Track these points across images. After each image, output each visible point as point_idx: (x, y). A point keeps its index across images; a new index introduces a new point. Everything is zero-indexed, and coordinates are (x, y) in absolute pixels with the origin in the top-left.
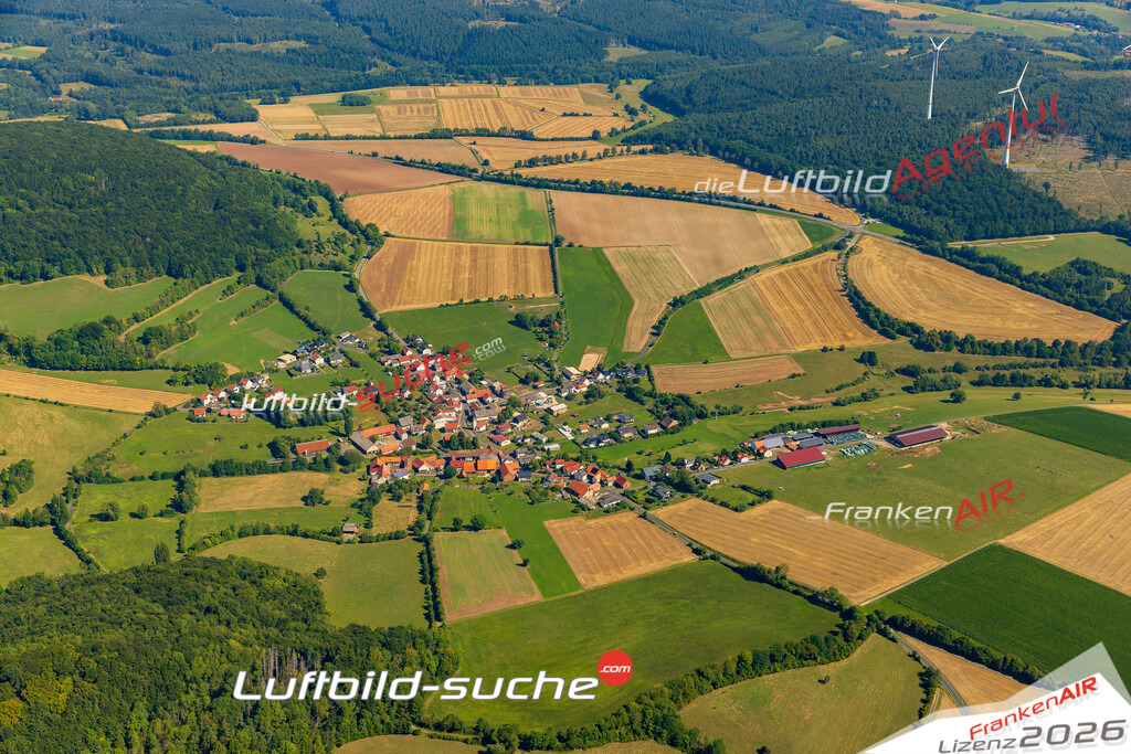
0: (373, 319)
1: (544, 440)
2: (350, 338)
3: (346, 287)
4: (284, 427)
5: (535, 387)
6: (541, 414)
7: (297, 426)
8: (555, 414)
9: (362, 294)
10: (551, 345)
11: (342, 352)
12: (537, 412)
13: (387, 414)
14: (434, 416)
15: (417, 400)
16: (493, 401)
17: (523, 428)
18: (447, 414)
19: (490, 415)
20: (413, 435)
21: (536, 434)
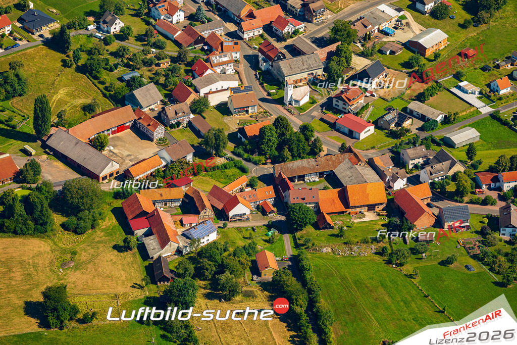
1: (439, 119)
6: (406, 55)
8: (429, 53)
12: (393, 53)
13: (96, 78)
14: (194, 78)
15: (139, 38)
16: (296, 32)
17: (381, 93)
18: (218, 70)
19: (310, 68)
20: (172, 127)
21: (414, 106)
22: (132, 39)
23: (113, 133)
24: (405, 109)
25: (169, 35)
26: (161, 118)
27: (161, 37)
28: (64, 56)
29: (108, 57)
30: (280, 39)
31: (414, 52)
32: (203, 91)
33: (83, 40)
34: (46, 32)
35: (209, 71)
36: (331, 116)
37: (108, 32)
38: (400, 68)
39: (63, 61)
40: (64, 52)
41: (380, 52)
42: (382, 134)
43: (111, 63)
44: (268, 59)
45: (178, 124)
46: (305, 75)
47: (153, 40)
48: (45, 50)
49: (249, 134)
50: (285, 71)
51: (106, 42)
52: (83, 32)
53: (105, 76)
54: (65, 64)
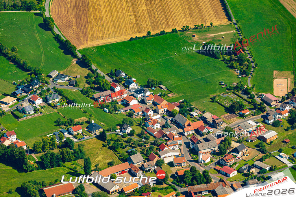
0: (75, 56)
1: (267, 169)
2: (59, 76)
3: (40, 25)
4: (26, 171)
5: (242, 116)
6: (256, 142)
7: (37, 169)
8: (268, 141)
9: (57, 32)
10: (243, 73)
11: (56, 91)
12: (252, 141)
13: (116, 151)
14: (160, 151)
15: (139, 135)
16: (209, 132)
17: (244, 158)
18: (171, 148)
19: (211, 147)
20: (146, 171)
21: (257, 163)
22: (135, 135)
23: (120, 174)
24: (253, 165)
25: (152, 134)
26: (142, 168)
27: (148, 135)
28: (104, 143)
29: (123, 143)
30: (201, 135)
31: (261, 140)
32: (162, 157)
33: (114, 136)
34: (98, 132)
35: (166, 148)
36: (218, 167)
37: (125, 132)
38: (254, 147)
39: (103, 144)
40: (104, 141)
41: (246, 141)
42: (240, 175)
43: (124, 145)
44: (194, 143)
45: (149, 170)
46: (209, 150)
47: (144, 136)
48: (96, 140)
49: (179, 174)
50: (200, 148)
51: (123, 137)
52: (114, 132)
53: (121, 151)
54: (104, 146)
